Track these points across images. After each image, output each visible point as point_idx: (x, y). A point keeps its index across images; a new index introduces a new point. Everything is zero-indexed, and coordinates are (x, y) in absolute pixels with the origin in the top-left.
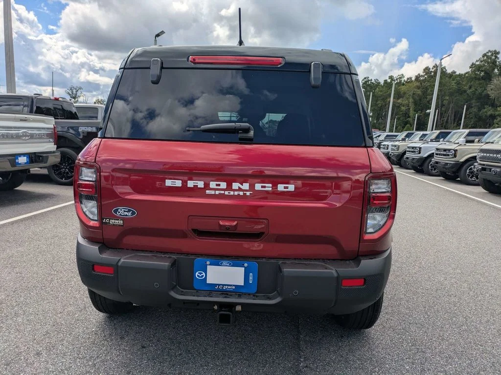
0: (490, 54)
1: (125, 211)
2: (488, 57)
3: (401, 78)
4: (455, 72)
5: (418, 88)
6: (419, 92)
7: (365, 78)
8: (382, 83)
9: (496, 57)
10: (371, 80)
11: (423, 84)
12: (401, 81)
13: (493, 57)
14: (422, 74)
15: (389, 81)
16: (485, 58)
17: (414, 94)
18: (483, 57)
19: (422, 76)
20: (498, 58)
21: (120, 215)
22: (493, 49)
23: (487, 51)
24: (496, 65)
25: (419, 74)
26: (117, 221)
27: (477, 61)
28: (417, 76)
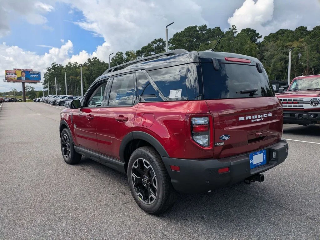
0: (119, 54)
1: (225, 137)
2: (118, 55)
3: (76, 64)
4: (104, 62)
5: (87, 70)
6: (88, 73)
7: (53, 63)
8: (65, 67)
9: (122, 55)
10: (58, 65)
11: (89, 68)
12: (76, 66)
13: (121, 56)
14: (87, 62)
15: (69, 65)
16: (117, 55)
17: (85, 74)
18: (116, 55)
19: (87, 63)
20: (123, 56)
21: (224, 139)
22: (120, 51)
23: (118, 52)
24: (123, 60)
25: (86, 62)
26: (222, 143)
27: (114, 57)
28: (84, 64)
